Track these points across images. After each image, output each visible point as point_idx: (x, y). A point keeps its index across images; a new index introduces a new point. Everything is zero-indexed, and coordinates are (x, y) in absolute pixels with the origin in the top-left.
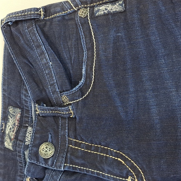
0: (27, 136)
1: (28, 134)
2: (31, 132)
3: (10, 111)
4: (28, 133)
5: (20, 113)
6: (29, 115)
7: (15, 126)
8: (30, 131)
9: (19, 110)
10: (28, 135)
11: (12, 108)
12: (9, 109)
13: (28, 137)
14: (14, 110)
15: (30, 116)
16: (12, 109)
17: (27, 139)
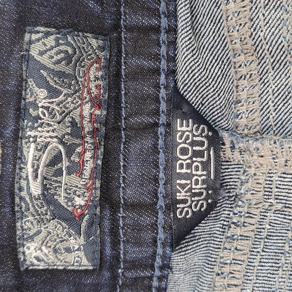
0: (184, 171)
1: (184, 159)
2: (201, 144)
3: (41, 53)
4: (184, 151)
5: (98, 60)
6: (157, 57)
7: (78, 141)
8: (193, 143)
9: (94, 42)
10: (189, 166)
11: (47, 34)
12: (30, 42)
13: (189, 176)
14: (68, 44)
15: (163, 62)
16: (51, 41)
17: (183, 186)
